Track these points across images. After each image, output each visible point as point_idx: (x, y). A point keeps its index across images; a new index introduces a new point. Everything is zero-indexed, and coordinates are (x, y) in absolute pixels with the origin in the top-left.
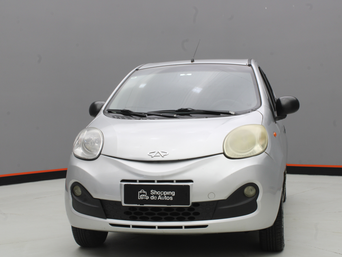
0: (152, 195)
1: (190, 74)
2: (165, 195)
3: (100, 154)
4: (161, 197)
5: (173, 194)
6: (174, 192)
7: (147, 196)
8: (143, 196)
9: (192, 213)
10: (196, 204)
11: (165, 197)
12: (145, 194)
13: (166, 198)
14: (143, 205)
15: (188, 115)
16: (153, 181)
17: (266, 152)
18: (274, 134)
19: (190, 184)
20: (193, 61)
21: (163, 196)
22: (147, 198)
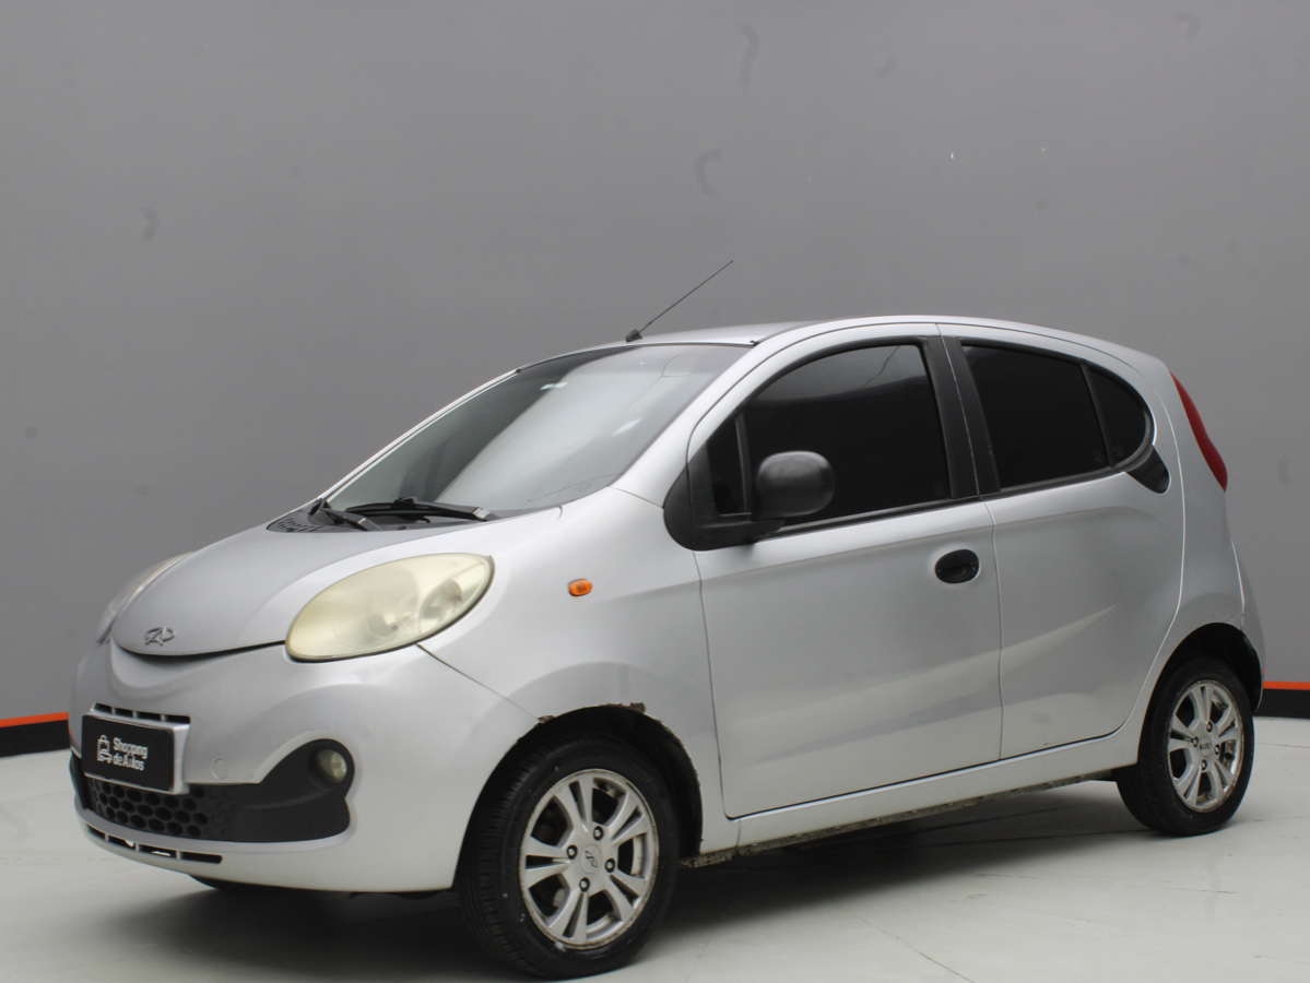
3: (109, 629)
7: (109, 752)
8: (105, 753)
9: (192, 814)
10: (197, 790)
12: (106, 747)
14: (109, 779)
16: (131, 714)
17: (420, 647)
18: (574, 586)
19: (179, 728)
20: (636, 336)
21: (130, 757)
22: (109, 760)
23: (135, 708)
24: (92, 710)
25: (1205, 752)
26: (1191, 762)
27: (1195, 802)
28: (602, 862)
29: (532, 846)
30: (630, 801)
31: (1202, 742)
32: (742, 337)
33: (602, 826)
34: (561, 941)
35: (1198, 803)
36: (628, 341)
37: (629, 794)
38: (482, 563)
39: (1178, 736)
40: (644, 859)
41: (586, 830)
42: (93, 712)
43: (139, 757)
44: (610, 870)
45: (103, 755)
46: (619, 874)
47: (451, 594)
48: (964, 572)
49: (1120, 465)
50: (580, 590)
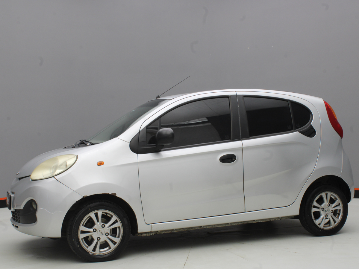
9: (15, 216)
10: (15, 210)
17: (54, 178)
19: (12, 195)
20: (158, 97)
25: (327, 212)
26: (322, 215)
27: (323, 227)
28: (104, 233)
29: (82, 228)
30: (114, 218)
31: (326, 209)
33: (105, 224)
34: (91, 253)
35: (325, 227)
38: (75, 157)
39: (316, 207)
40: (119, 233)
41: (100, 225)
44: (107, 236)
46: (110, 237)
48: (230, 160)
49: (296, 130)
50: (100, 164)
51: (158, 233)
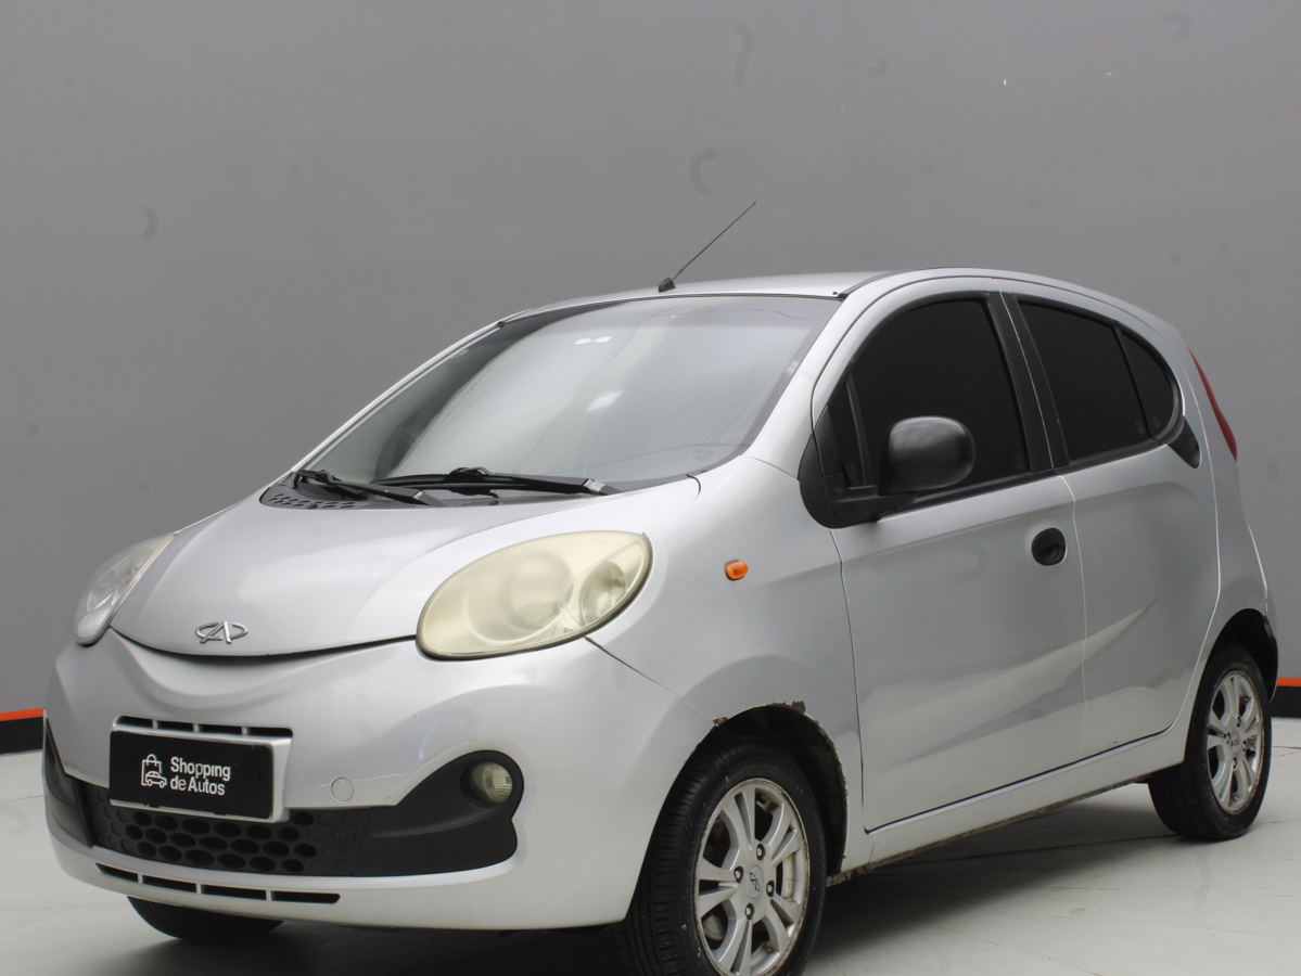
0: (173, 775)
1: (605, 339)
2: (207, 777)
3: (107, 626)
4: (197, 781)
5: (226, 773)
6: (228, 769)
7: (162, 775)
8: (153, 776)
9: (291, 845)
10: (300, 817)
11: (207, 783)
12: (156, 769)
13: (207, 788)
14: (157, 807)
15: (485, 491)
16: (188, 727)
17: (589, 640)
18: (730, 569)
19: (277, 743)
20: (668, 285)
21: (201, 779)
22: (162, 784)
23: (196, 721)
24: (114, 725)
25: (1236, 749)
26: (1223, 760)
27: (1227, 803)
28: (763, 884)
29: (705, 870)
30: (784, 817)
31: (1233, 738)
32: (826, 287)
33: (763, 844)
35: (1230, 804)
36: (660, 291)
37: (784, 805)
38: (637, 542)
39: (1214, 732)
40: (794, 880)
41: (751, 849)
42: (117, 727)
43: (217, 780)
44: (770, 894)
45: (148, 779)
46: (776, 897)
47: (608, 578)
48: (1054, 553)
49: (1159, 437)
50: (735, 575)
51: (859, 871)
